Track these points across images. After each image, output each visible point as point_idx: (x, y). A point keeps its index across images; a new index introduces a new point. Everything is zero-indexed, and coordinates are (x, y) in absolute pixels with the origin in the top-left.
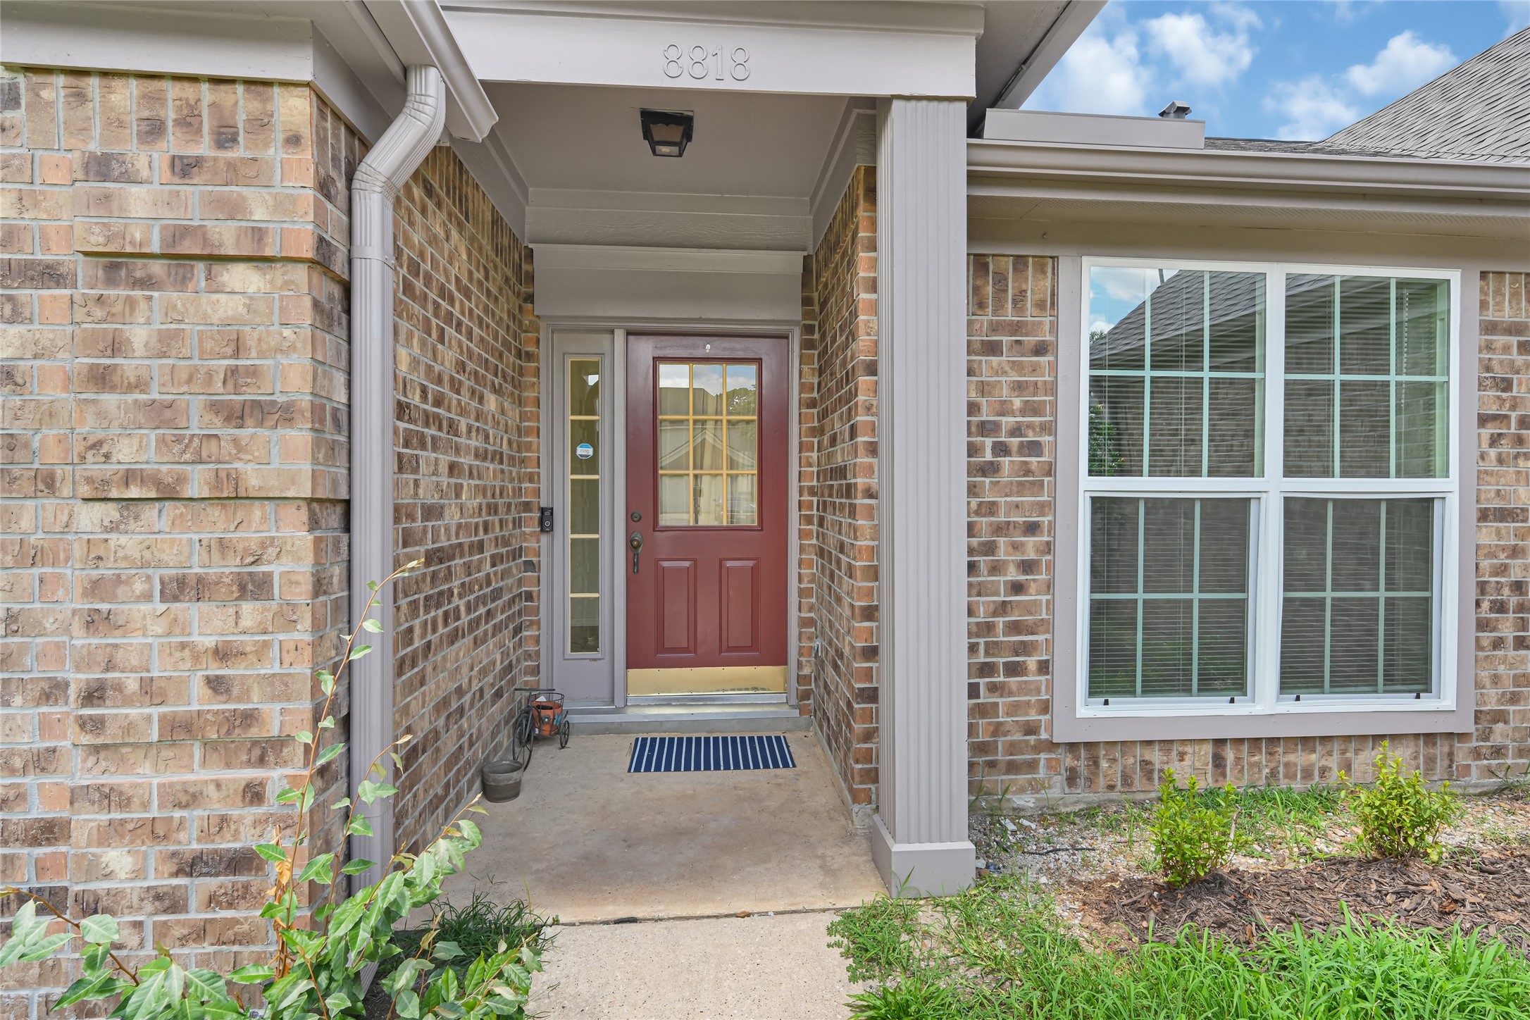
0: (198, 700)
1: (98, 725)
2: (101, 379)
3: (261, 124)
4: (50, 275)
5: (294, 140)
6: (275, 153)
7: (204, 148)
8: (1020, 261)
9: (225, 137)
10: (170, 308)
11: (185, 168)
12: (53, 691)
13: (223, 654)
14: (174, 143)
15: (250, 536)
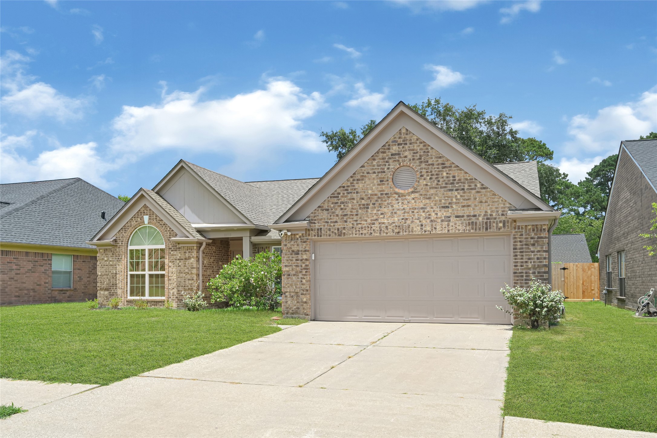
0: (190, 287)
1: (184, 288)
2: (185, 266)
3: (193, 249)
4: (182, 259)
5: (195, 250)
6: (194, 251)
7: (190, 251)
8: (266, 247)
9: (191, 250)
10: (189, 262)
11: (189, 252)
12: (182, 286)
13: (191, 284)
14: (189, 251)
15: (192, 276)
